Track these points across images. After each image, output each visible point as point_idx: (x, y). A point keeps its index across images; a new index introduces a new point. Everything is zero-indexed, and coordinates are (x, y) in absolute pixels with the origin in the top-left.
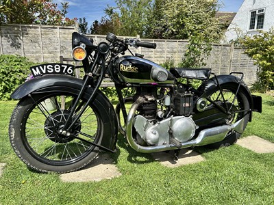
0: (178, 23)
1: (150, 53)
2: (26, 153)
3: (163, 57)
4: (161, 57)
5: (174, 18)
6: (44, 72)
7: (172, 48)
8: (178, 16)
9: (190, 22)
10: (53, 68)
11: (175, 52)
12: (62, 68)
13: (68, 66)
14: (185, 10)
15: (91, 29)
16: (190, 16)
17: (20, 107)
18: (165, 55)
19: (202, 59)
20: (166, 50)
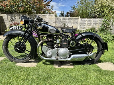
0: (101, 10)
1: (85, 24)
2: (7, 54)
3: (91, 26)
4: (90, 26)
5: (98, 8)
6: (13, 28)
7: (96, 22)
8: (101, 7)
9: (107, 10)
10: (16, 27)
11: (97, 24)
12: (19, 27)
13: (21, 27)
14: (105, 4)
15: (66, 15)
16: (107, 7)
17: (5, 39)
18: (92, 25)
19: (110, 27)
20: (92, 23)
